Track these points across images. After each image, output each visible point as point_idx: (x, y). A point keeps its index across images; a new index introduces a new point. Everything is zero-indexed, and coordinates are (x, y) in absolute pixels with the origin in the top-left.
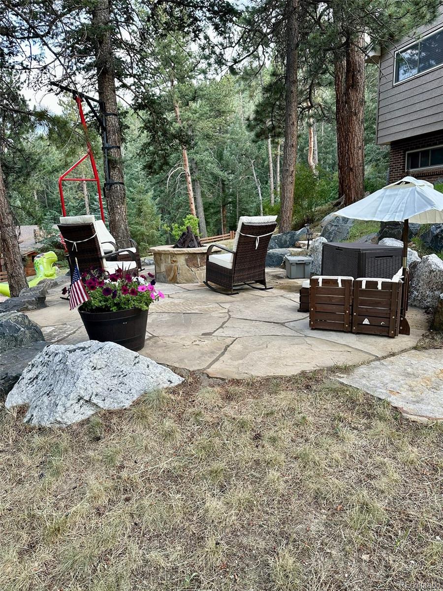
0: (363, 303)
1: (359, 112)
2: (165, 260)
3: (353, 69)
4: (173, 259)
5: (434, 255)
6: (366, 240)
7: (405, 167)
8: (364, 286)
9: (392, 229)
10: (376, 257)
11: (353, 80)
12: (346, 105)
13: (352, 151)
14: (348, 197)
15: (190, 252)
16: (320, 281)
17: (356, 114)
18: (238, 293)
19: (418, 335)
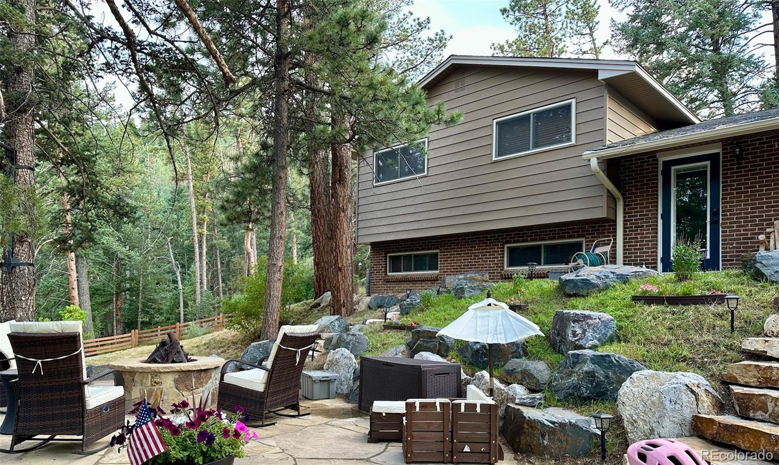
0: (463, 428)
1: (347, 209)
2: (141, 381)
3: (340, 164)
4: (156, 380)
5: (484, 371)
6: (395, 352)
7: (386, 270)
8: (463, 410)
9: (428, 342)
10: (436, 375)
11: (340, 175)
12: (333, 200)
13: (341, 249)
14: (336, 299)
15: (183, 369)
16: (417, 405)
17: (343, 211)
18: (274, 424)
19: (510, 460)
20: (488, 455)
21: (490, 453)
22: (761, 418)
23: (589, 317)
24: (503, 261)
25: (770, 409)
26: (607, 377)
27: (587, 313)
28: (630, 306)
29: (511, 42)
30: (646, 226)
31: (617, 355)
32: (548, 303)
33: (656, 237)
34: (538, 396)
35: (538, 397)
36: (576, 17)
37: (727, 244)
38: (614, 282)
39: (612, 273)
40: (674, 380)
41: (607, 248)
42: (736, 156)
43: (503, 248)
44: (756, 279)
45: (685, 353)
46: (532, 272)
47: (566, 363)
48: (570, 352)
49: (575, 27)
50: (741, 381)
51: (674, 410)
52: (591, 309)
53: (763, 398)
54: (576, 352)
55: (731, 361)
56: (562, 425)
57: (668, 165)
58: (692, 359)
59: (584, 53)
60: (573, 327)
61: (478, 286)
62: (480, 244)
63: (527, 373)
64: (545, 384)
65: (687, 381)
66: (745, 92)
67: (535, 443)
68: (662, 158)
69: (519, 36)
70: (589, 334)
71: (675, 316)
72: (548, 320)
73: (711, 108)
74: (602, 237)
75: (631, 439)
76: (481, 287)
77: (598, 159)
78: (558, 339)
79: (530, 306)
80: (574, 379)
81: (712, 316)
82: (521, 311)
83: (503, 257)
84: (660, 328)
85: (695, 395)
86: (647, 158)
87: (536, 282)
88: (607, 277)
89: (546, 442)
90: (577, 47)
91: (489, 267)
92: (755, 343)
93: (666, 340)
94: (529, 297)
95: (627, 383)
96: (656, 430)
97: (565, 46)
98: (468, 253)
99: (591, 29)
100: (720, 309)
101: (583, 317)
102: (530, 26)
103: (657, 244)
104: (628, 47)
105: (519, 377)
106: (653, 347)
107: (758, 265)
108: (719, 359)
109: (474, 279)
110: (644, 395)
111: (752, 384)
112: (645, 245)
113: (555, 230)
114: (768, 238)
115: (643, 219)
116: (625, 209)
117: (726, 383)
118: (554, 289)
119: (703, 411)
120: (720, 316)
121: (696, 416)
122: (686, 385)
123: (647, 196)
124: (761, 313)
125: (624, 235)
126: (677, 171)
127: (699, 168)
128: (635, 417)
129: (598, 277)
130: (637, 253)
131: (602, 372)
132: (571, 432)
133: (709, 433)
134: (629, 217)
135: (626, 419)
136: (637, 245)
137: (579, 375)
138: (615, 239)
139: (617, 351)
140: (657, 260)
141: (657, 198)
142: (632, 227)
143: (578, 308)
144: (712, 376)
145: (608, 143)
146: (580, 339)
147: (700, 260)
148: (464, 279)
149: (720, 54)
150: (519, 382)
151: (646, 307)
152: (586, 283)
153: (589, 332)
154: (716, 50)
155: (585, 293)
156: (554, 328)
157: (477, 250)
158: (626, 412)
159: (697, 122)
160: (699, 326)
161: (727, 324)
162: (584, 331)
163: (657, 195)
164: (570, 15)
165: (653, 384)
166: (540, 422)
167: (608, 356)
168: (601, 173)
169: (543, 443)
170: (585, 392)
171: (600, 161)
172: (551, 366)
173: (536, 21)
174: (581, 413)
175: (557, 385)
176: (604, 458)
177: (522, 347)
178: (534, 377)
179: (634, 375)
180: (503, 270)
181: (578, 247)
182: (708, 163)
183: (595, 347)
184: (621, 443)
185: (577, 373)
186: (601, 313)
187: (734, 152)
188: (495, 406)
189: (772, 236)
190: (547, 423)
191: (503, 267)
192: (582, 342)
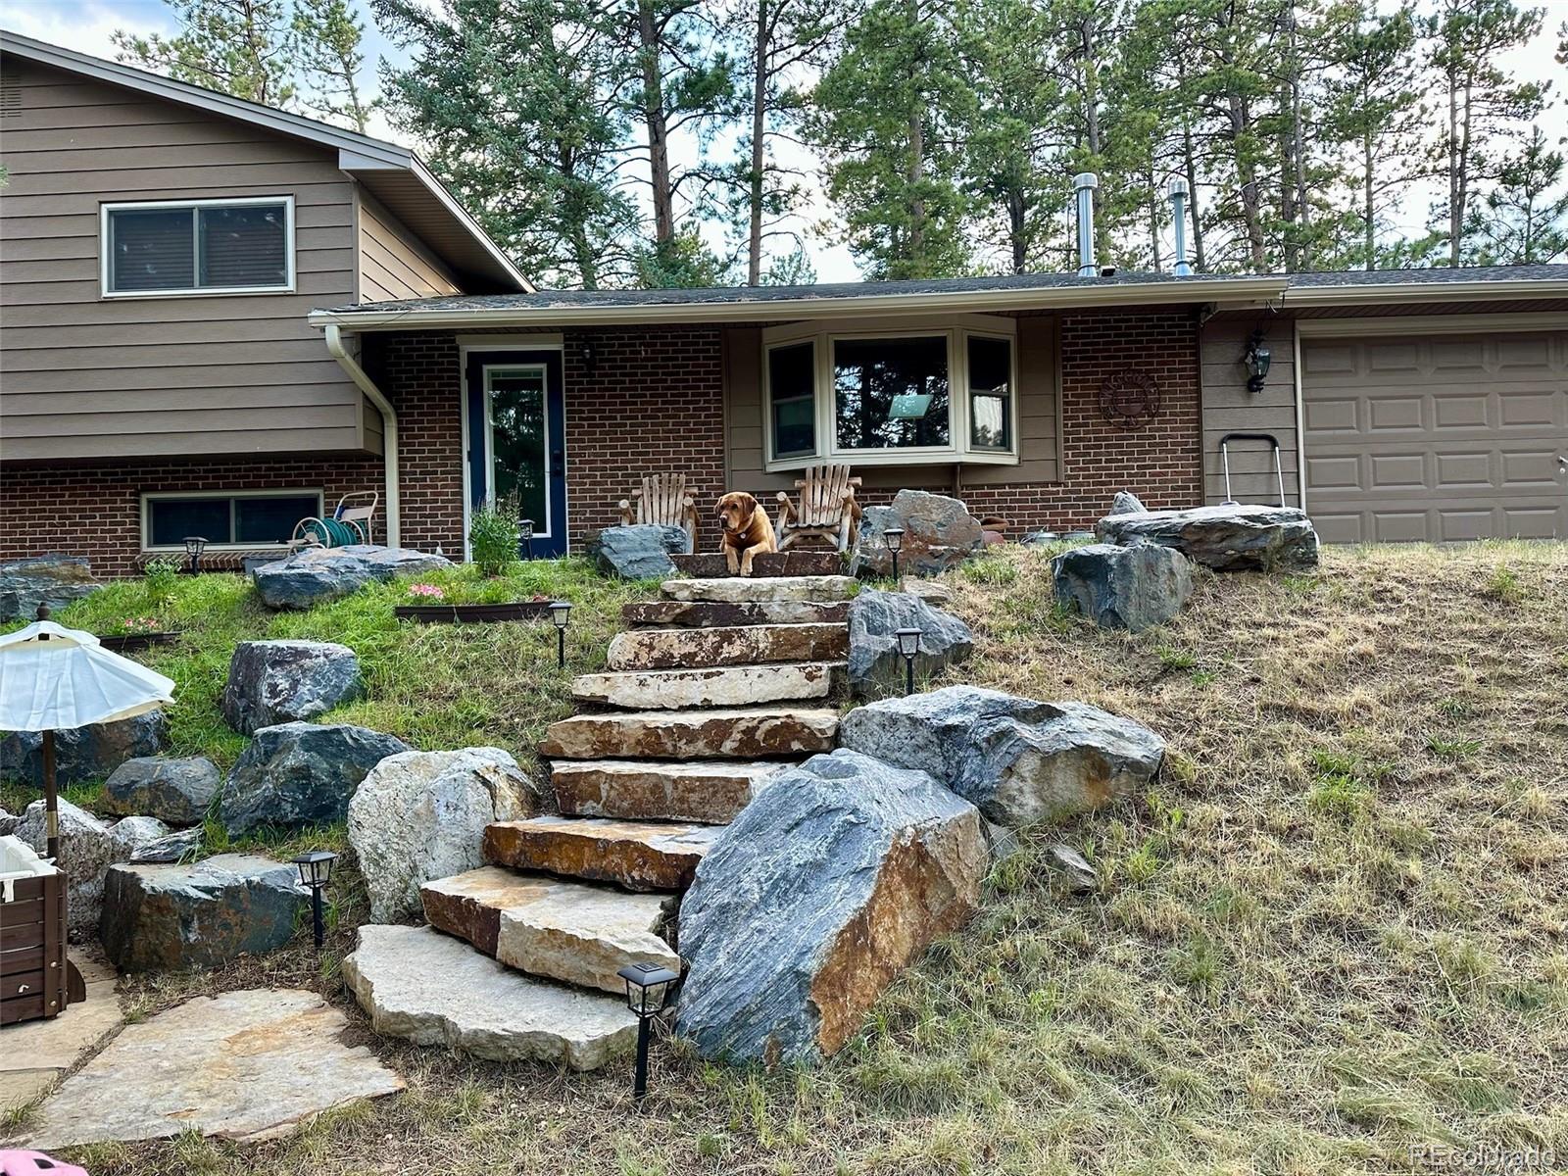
19: (104, 995)
20: (37, 999)
21: (42, 993)
22: (591, 812)
23: (305, 654)
24: (139, 531)
25: (604, 794)
26: (335, 774)
27: (300, 644)
28: (392, 628)
29: (167, 42)
30: (442, 473)
31: (355, 729)
32: (226, 626)
33: (461, 494)
34: (185, 835)
35: (185, 838)
36: (316, 33)
37: (577, 513)
38: (366, 580)
39: (361, 561)
40: (456, 766)
41: (367, 512)
42: (584, 360)
43: (138, 502)
44: (602, 575)
45: (482, 711)
46: (195, 558)
47: (251, 756)
48: (260, 731)
49: (314, 54)
50: (569, 752)
51: (453, 823)
52: (314, 636)
53: (594, 777)
54: (273, 729)
55: (555, 718)
56: (231, 892)
57: (477, 360)
58: (495, 722)
59: (334, 110)
60: (271, 676)
61: (57, 590)
62: (75, 489)
63: (164, 788)
64: (205, 806)
65: (476, 763)
66: (613, 254)
67: (167, 943)
68: (468, 347)
69: (187, 35)
70: (305, 690)
71: (472, 644)
72: (219, 663)
73: (561, 271)
74: (357, 489)
75: (374, 894)
76: (65, 593)
77: (341, 329)
78: (241, 704)
79: (185, 635)
80: (268, 786)
81: (531, 641)
82: (161, 648)
83: (138, 523)
84: (442, 667)
85: (490, 788)
86: (439, 342)
87: (205, 581)
88: (351, 569)
89: (192, 937)
90: (318, 95)
91: (101, 546)
92: (591, 683)
93: (451, 689)
94: (183, 614)
95: (368, 782)
96: (421, 866)
97: (293, 85)
98: (44, 511)
99: (347, 65)
100: (546, 627)
101: (292, 655)
102: (212, 19)
103: (462, 508)
104: (415, 120)
105: (145, 798)
106: (427, 704)
107: (605, 551)
108: (537, 717)
109: (49, 574)
110: (399, 802)
111: (584, 755)
112: (440, 509)
113: (259, 469)
114: (634, 505)
115: (435, 459)
116: (400, 437)
117: (546, 757)
118: (244, 596)
119: (503, 816)
120: (545, 640)
121: (490, 828)
122: (475, 772)
123: (441, 414)
124: (604, 631)
125: (401, 487)
126: (494, 374)
127: (528, 373)
128: (382, 847)
129: (333, 570)
130: (426, 523)
131: (325, 765)
132: (253, 902)
133: (510, 854)
134: (409, 452)
135: (363, 855)
136: (425, 509)
137: (277, 779)
138: (383, 495)
139: (357, 721)
140: (462, 537)
141: (459, 421)
142: (415, 473)
143: (291, 635)
144: (525, 748)
145: (362, 301)
146: (285, 700)
147: (520, 540)
148: (20, 574)
149: (571, 176)
150: (145, 811)
151: (419, 628)
152: (308, 582)
153: (304, 685)
154: (567, 168)
155: (305, 604)
156: (234, 681)
157: (67, 503)
158: (363, 841)
159: (530, 289)
160: (509, 659)
161: (553, 652)
162: (295, 683)
163: (459, 414)
164: (302, 25)
165: (418, 779)
166: (178, 894)
167: (337, 731)
168: (348, 358)
169: (187, 939)
170: (288, 810)
171: (346, 334)
172: (221, 764)
173: (225, 14)
174: (278, 858)
175: (232, 804)
176: (318, 943)
177: (157, 729)
178: (181, 795)
179: (382, 765)
180: (138, 552)
181: (310, 506)
182: (543, 366)
183: (314, 716)
184: (356, 906)
185: (272, 773)
186: (330, 645)
187: (582, 353)
188: (58, 878)
189: (640, 503)
190: (194, 893)
191: (138, 545)
192: (289, 707)
